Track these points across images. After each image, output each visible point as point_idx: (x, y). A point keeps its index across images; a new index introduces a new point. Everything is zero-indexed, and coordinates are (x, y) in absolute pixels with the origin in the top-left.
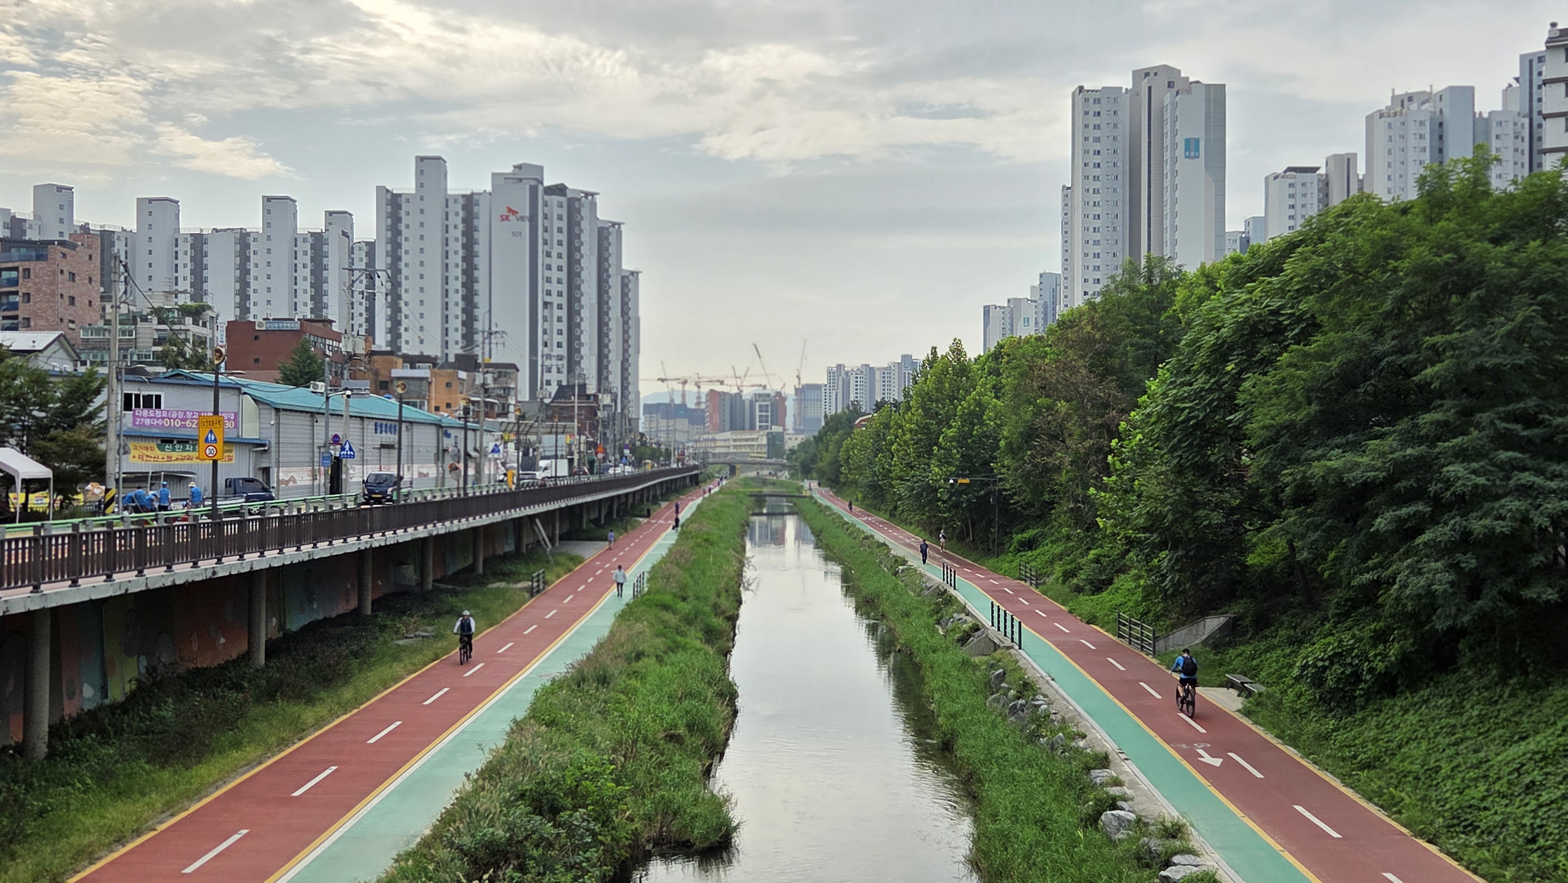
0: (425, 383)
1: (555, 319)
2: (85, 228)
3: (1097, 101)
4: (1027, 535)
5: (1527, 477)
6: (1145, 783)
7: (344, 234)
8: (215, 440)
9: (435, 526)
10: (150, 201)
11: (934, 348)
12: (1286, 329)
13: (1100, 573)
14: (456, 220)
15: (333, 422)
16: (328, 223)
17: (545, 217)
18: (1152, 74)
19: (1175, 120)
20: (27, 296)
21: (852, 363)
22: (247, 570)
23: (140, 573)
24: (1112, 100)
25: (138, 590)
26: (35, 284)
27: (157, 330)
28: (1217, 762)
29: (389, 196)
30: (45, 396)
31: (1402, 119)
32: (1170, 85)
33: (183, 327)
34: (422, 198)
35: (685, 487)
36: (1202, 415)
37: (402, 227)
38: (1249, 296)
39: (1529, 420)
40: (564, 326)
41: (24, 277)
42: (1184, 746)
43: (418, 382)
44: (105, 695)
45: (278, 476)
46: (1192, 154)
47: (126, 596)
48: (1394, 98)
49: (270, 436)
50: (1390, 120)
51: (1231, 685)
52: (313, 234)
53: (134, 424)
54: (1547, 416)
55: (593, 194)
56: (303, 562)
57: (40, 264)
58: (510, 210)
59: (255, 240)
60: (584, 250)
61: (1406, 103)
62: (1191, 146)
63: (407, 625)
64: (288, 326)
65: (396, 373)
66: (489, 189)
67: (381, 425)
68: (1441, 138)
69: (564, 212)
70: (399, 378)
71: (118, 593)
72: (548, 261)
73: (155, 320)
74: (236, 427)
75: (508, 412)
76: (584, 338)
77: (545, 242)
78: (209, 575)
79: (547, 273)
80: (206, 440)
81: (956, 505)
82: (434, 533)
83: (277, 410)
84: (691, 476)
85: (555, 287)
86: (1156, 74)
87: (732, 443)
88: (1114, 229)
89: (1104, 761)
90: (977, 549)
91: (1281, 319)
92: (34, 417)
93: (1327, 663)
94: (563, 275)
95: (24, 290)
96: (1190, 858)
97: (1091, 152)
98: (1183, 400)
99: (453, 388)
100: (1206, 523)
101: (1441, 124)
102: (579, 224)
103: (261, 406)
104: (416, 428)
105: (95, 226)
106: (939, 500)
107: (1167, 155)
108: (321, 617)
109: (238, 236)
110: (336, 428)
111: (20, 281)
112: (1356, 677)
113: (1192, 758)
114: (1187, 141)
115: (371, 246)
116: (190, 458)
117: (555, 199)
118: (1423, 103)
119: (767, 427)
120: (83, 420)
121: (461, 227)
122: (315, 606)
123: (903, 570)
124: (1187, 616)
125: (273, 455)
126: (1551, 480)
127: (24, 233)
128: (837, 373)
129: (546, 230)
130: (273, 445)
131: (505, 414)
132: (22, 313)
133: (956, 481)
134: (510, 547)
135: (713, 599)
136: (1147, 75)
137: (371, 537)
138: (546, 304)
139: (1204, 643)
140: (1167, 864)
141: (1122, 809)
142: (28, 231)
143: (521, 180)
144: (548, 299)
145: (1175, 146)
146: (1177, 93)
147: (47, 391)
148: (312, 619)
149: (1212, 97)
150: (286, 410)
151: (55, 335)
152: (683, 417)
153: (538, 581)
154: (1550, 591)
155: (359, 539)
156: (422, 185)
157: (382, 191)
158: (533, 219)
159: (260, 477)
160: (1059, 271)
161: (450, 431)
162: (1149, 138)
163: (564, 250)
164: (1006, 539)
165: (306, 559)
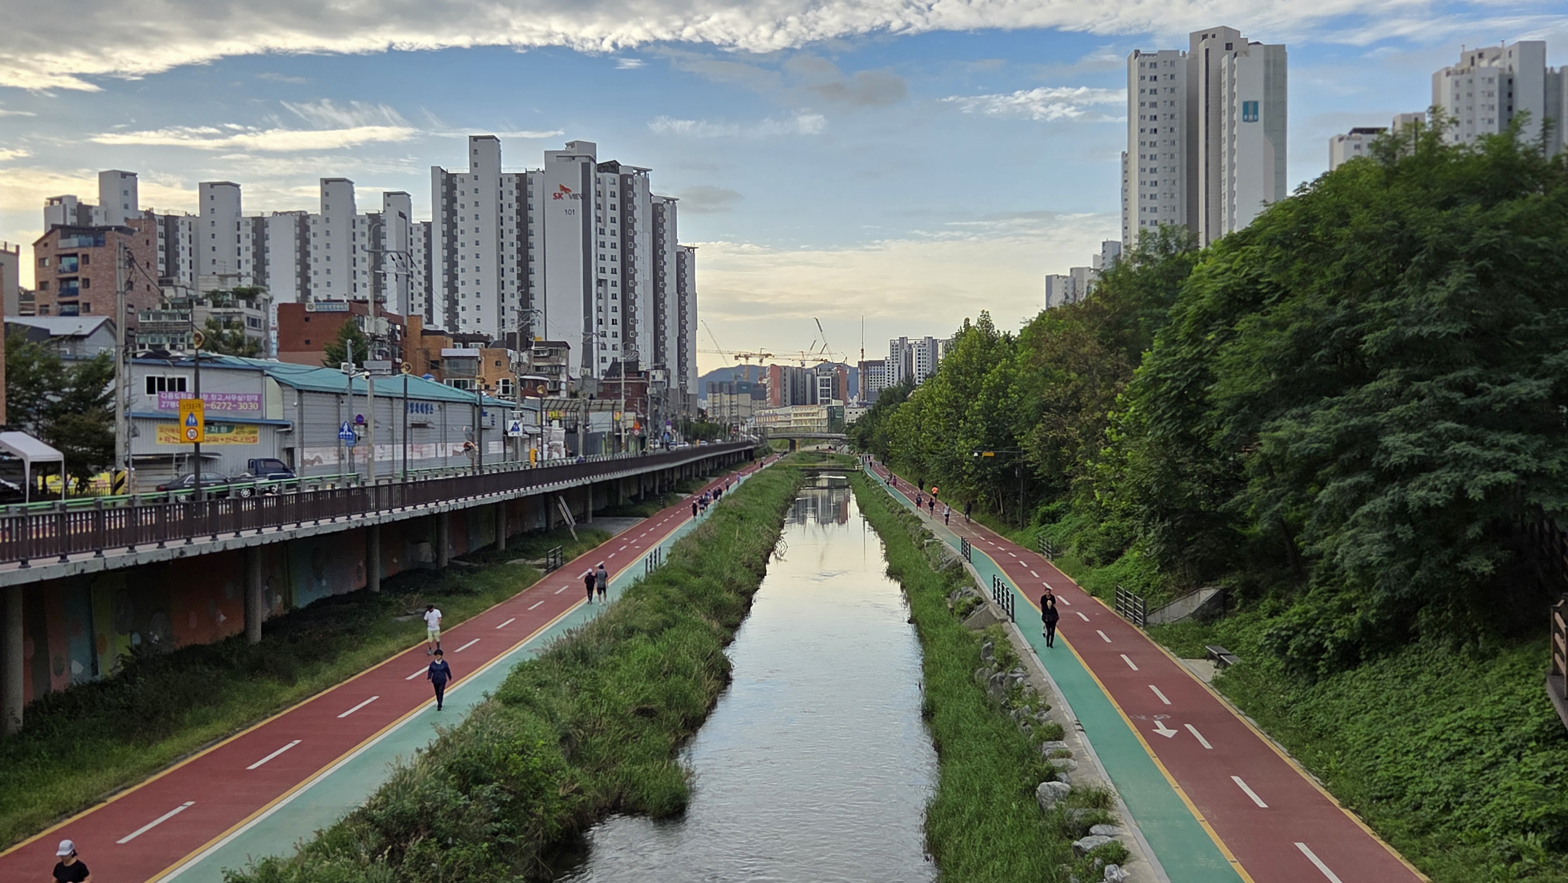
0: (474, 361)
1: (610, 296)
2: (149, 214)
3: (1154, 65)
4: (1052, 507)
5: (1460, 448)
6: (1091, 755)
7: (401, 215)
8: (196, 423)
9: (437, 504)
10: (212, 185)
11: (967, 320)
12: (1264, 298)
13: (1110, 545)
14: (511, 199)
15: (356, 401)
16: (387, 205)
17: (598, 194)
18: (1210, 36)
19: (1232, 82)
20: (86, 282)
21: (915, 336)
22: (219, 549)
23: (99, 553)
24: (1168, 64)
25: (95, 570)
26: (94, 269)
27: (212, 313)
28: (1170, 733)
29: (444, 177)
30: (60, 381)
31: (1469, 77)
32: (1229, 46)
33: (236, 310)
34: (476, 178)
35: (740, 462)
36: (1183, 385)
37: (458, 207)
38: (1228, 265)
39: (1469, 389)
40: (618, 303)
41: (83, 263)
42: (1143, 717)
43: (467, 361)
44: (95, 672)
45: (302, 457)
46: (1251, 117)
47: (82, 576)
48: (1463, 55)
49: (293, 417)
50: (1458, 77)
51: (1210, 657)
52: (370, 216)
53: (160, 407)
54: (1486, 384)
55: (645, 171)
56: (284, 541)
57: (98, 250)
58: (563, 188)
59: (314, 222)
60: (638, 227)
61: (1476, 59)
62: (1250, 109)
63: (408, 602)
64: (337, 307)
65: (447, 352)
66: (542, 167)
67: (412, 405)
68: (1510, 95)
69: (617, 189)
70: (448, 358)
71: (73, 573)
72: (601, 238)
73: (210, 303)
74: (260, 408)
75: (560, 390)
76: (639, 315)
77: (599, 220)
78: (176, 554)
79: (601, 251)
80: (187, 423)
81: (983, 478)
82: (436, 512)
83: (300, 391)
84: (745, 451)
85: (609, 265)
86: (1214, 36)
87: (793, 417)
88: (1172, 196)
89: (1058, 734)
90: (1005, 522)
91: (1260, 287)
92: (49, 402)
93: (1291, 633)
94: (617, 253)
95: (84, 276)
96: (1107, 829)
97: (1148, 118)
98: (1166, 370)
99: (503, 366)
100: (1189, 494)
101: (1510, 81)
102: (631, 201)
103: (285, 388)
104: (448, 406)
105: (160, 211)
106: (965, 473)
107: (1225, 119)
108: (329, 594)
109: (298, 218)
110: (360, 408)
111: (80, 266)
112: (1319, 649)
113: (1147, 730)
114: (1246, 105)
115: (428, 225)
116: (215, 440)
117: (608, 176)
118: (1494, 59)
119: (828, 401)
120: (94, 404)
121: (515, 206)
122: (324, 583)
123: (928, 544)
124: (1184, 588)
125: (297, 435)
126: (1489, 449)
127: (90, 219)
128: (900, 347)
129: (598, 207)
130: (296, 425)
131: (557, 392)
132: (82, 298)
133: (980, 454)
134: (541, 524)
135: (728, 574)
136: (1205, 37)
137: (364, 516)
138: (600, 282)
139: (1193, 615)
140: (1086, 832)
141: (1060, 780)
142: (95, 218)
143: (573, 158)
144: (601, 276)
145: (1232, 109)
146: (1235, 55)
147: (62, 375)
148: (321, 596)
149: (1271, 58)
150: (309, 391)
151: (101, 319)
152: (745, 392)
153: (555, 557)
154: (1487, 562)
155: (349, 518)
156: (476, 165)
157: (437, 171)
158: (586, 196)
159: (285, 460)
160: (1120, 239)
161: (485, 410)
162: (1207, 102)
163: (617, 227)
164: (1032, 511)
165: (288, 538)
